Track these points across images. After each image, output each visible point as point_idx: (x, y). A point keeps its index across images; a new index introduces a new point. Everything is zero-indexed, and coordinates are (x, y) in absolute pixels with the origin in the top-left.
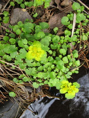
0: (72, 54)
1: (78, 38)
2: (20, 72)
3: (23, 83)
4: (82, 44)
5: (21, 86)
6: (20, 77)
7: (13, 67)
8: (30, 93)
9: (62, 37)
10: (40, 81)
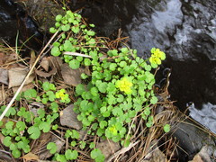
0: (114, 57)
1: (93, 49)
2: (139, 118)
3: (152, 117)
4: (99, 45)
5: (156, 119)
6: (145, 119)
7: (133, 126)
8: (165, 109)
9: (94, 68)
10: (149, 95)
